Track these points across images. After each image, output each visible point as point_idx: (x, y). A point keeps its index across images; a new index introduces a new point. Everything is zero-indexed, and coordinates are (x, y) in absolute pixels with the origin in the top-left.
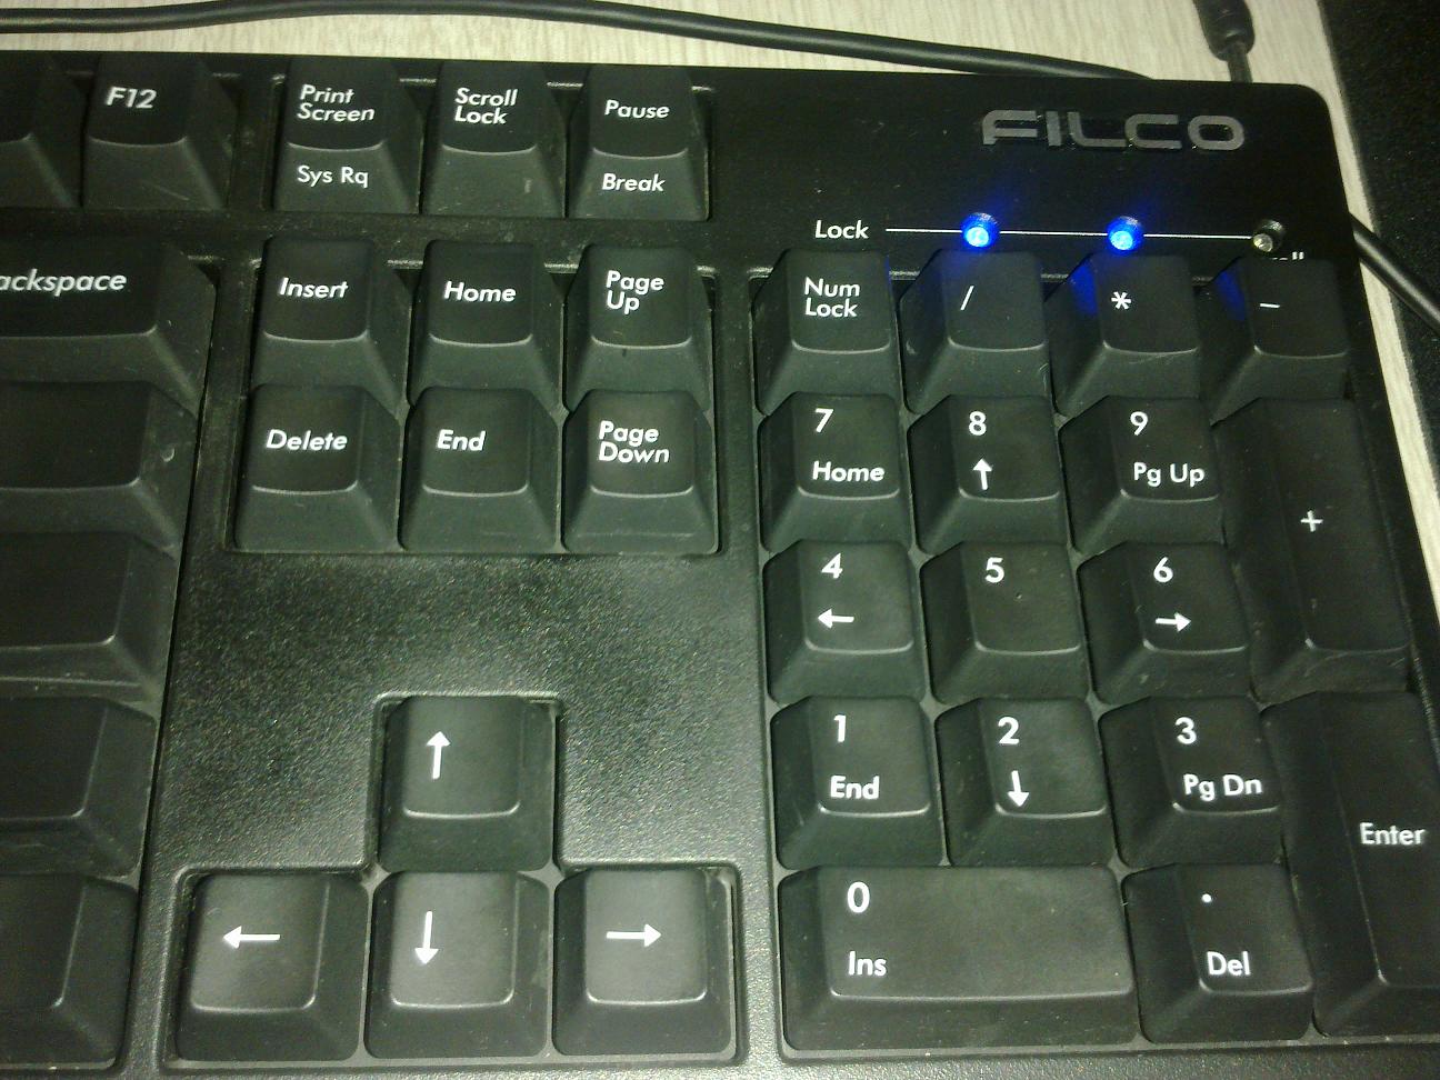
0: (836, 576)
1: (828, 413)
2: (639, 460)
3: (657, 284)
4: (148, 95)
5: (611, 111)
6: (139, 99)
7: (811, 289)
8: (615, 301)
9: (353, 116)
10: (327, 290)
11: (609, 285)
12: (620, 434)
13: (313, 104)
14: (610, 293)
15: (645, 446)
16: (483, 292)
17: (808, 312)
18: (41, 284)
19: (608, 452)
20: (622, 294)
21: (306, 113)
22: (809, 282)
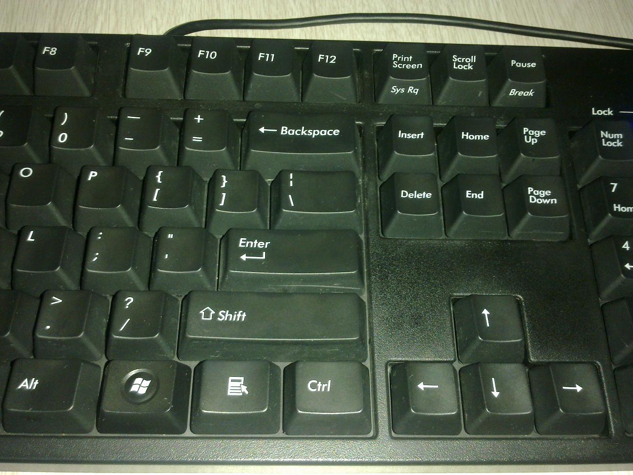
0: (628, 249)
1: (616, 185)
2: (545, 202)
3: (543, 133)
4: (333, 58)
5: (514, 64)
6: (330, 60)
7: (603, 135)
8: (528, 140)
9: (413, 66)
10: (416, 136)
11: (525, 133)
12: (536, 192)
13: (397, 61)
14: (526, 136)
15: (546, 197)
16: (476, 136)
17: (604, 145)
18: (307, 132)
19: (533, 200)
20: (530, 137)
21: (396, 65)
22: (602, 133)
